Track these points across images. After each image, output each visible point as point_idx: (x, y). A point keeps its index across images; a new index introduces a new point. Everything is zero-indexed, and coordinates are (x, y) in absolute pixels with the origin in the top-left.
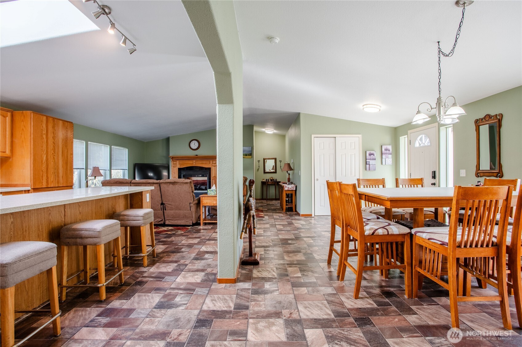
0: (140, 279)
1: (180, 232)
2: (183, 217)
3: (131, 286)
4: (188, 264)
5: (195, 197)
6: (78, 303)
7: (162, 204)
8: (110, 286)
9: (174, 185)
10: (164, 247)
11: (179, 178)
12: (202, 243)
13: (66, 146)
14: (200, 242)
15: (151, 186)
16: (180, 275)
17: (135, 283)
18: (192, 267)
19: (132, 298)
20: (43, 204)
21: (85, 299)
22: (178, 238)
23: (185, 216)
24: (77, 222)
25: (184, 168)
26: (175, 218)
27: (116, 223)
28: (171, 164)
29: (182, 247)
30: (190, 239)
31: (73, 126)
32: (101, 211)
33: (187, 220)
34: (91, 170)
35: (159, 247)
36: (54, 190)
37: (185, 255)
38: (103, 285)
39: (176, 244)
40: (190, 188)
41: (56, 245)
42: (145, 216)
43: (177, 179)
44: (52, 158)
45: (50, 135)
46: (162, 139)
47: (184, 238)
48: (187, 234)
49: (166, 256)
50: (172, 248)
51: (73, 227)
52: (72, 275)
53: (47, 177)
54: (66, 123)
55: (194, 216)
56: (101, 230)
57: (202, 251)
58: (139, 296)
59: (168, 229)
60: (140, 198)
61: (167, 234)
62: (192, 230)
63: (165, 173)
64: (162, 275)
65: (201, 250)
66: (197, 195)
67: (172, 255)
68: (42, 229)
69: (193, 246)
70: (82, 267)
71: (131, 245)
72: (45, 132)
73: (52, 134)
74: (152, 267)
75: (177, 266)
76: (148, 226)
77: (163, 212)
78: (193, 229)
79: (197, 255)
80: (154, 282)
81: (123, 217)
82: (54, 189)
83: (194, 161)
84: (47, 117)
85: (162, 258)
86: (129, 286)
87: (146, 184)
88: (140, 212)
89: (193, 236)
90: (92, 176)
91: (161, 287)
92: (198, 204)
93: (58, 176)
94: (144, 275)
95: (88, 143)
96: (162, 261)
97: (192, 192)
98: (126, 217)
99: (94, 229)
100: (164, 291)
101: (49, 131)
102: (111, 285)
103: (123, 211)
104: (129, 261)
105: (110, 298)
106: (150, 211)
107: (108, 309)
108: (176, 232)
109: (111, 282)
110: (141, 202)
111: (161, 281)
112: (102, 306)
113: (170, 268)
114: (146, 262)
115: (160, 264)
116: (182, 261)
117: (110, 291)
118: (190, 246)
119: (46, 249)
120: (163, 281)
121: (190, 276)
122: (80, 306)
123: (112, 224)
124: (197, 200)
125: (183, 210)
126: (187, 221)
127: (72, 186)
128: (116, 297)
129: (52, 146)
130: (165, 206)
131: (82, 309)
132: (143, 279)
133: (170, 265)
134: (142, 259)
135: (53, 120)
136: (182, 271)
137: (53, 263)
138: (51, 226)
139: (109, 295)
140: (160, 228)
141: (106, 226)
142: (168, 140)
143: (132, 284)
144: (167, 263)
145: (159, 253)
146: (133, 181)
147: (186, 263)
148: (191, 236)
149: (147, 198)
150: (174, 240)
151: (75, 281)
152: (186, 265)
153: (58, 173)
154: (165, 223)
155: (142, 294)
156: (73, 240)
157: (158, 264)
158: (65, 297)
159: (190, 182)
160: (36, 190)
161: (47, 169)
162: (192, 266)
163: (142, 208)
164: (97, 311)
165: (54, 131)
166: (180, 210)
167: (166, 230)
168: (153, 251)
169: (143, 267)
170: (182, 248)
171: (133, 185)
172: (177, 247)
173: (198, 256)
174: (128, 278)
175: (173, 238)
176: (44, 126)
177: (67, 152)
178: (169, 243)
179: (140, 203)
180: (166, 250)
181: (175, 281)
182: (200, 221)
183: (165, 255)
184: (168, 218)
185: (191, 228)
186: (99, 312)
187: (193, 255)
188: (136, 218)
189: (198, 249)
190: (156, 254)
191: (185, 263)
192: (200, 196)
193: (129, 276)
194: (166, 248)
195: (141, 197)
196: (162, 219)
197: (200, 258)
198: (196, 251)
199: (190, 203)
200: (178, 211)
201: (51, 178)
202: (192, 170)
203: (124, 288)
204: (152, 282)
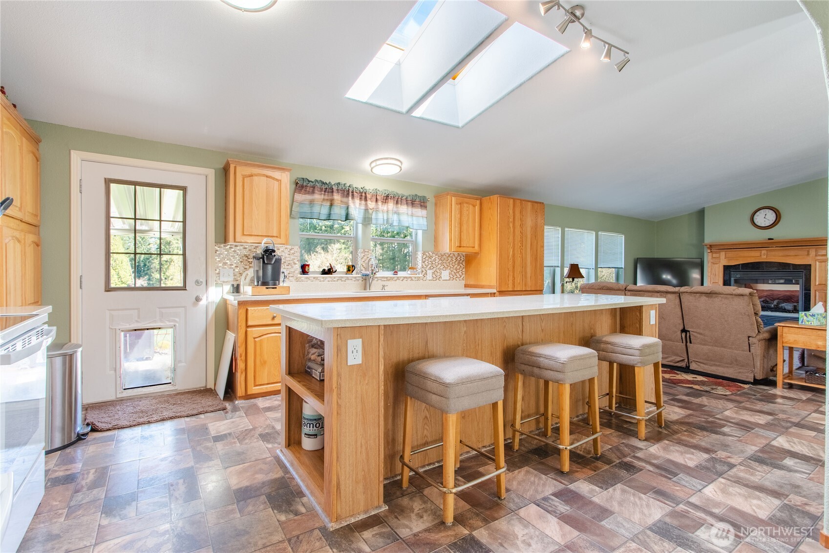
0: (628, 459)
1: (721, 391)
2: (731, 363)
3: (611, 465)
4: (736, 465)
5: (762, 326)
6: (533, 461)
7: (684, 330)
8: (578, 452)
9: (711, 297)
10: (683, 412)
11: (724, 285)
12: (778, 428)
13: (536, 237)
14: (772, 424)
15: (661, 296)
16: (714, 483)
17: (619, 463)
18: (747, 476)
19: (611, 490)
20: (493, 312)
21: (541, 459)
22: (716, 403)
23: (736, 360)
24: (537, 343)
25: (739, 265)
26: (711, 360)
27: (590, 354)
28: (708, 258)
29: (725, 423)
30: (745, 412)
31: (544, 208)
32: (572, 331)
33: (740, 369)
34: (568, 268)
35: (672, 409)
36: (521, 295)
37: (730, 443)
38: (566, 448)
39: (710, 414)
40: (748, 305)
41: (504, 373)
42: (643, 349)
43: (719, 287)
44: (519, 252)
45: (518, 223)
46: (689, 214)
47: (730, 405)
48: (738, 398)
49: (685, 431)
50: (700, 419)
51: (529, 350)
52: (529, 416)
53: (514, 277)
54: (536, 204)
55: (758, 364)
56: (565, 361)
57: (778, 448)
58: (623, 491)
59: (695, 379)
60: (637, 316)
61: (691, 388)
62: (753, 393)
63: (695, 275)
64: (673, 468)
65: (774, 443)
66: (768, 321)
67: (699, 434)
68: (495, 345)
69: (753, 429)
70: (542, 410)
71: (620, 394)
72: (511, 220)
73: (520, 221)
74: (655, 444)
75: (708, 460)
76: (651, 368)
77: (686, 345)
78: (755, 391)
79: (762, 451)
80: (655, 475)
81: (605, 346)
82: (520, 293)
83: (763, 252)
84: (514, 200)
85: (676, 432)
86: (609, 464)
87: (653, 293)
88: (635, 342)
89: (755, 407)
90: (568, 277)
91: (667, 491)
92: (773, 339)
93: (526, 277)
94: (636, 455)
95: (565, 230)
96: (675, 439)
97: (756, 314)
98: (609, 346)
99: (557, 358)
100: (674, 503)
101: (516, 218)
102: (581, 451)
103: (606, 336)
104: (614, 421)
105: (576, 474)
106: (656, 342)
107: (571, 491)
108: (713, 389)
109: (581, 447)
110: (640, 323)
111: (670, 479)
112: (563, 481)
113: (693, 459)
114: (643, 431)
115: (671, 443)
116: (721, 454)
117: (576, 461)
118: (746, 427)
119: (492, 375)
120: (673, 479)
121: (739, 494)
122: (534, 467)
123: (584, 355)
124: (769, 331)
125: (730, 348)
126: (740, 372)
127: (542, 290)
128: (585, 476)
129: (519, 237)
130: (690, 336)
131: (536, 472)
132: (635, 461)
133: (693, 454)
134: (637, 423)
135: (521, 203)
136: (720, 475)
137: (498, 395)
138: (505, 344)
139: (574, 467)
140: (678, 374)
141: (574, 357)
142: (701, 214)
143: (614, 464)
144: (686, 445)
145: (671, 422)
146: (631, 287)
147: (732, 461)
148: (748, 405)
149: (651, 318)
150: (706, 404)
151: (533, 427)
152: (732, 466)
153: (526, 273)
154: (689, 366)
155: (630, 489)
156: (529, 368)
157: (667, 442)
158: (518, 445)
159: (751, 294)
160: (502, 293)
161: (514, 267)
162: (746, 473)
163: (640, 335)
164: (555, 486)
165: (522, 217)
166: (723, 346)
167: (690, 381)
168: (659, 415)
169: (637, 438)
170: (724, 426)
171: (629, 293)
172: (711, 419)
173: (765, 456)
174: (608, 450)
175: (704, 400)
176: (511, 212)
177: (537, 243)
178: (694, 407)
179: (638, 326)
180: (687, 420)
181: (700, 491)
182: (775, 376)
183: (684, 429)
184: (697, 359)
185: (749, 389)
186: (556, 490)
187: (751, 449)
188: (627, 350)
189: (766, 438)
190: (665, 422)
191: (729, 459)
192: (777, 324)
193: (610, 447)
194: (689, 416)
195: (640, 316)
196: (682, 359)
197: (769, 461)
198: (759, 441)
199: (749, 337)
200: (719, 348)
201: (518, 280)
202: (758, 268)
203: (599, 464)
204: (650, 473)
